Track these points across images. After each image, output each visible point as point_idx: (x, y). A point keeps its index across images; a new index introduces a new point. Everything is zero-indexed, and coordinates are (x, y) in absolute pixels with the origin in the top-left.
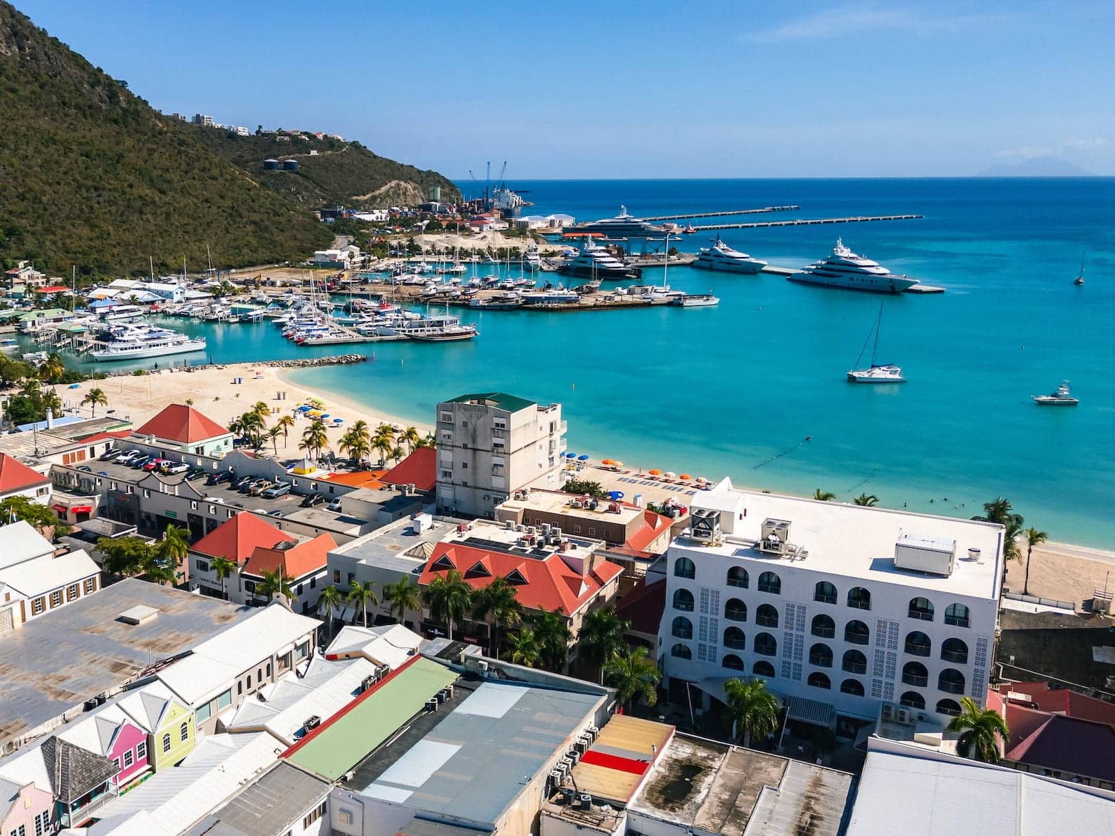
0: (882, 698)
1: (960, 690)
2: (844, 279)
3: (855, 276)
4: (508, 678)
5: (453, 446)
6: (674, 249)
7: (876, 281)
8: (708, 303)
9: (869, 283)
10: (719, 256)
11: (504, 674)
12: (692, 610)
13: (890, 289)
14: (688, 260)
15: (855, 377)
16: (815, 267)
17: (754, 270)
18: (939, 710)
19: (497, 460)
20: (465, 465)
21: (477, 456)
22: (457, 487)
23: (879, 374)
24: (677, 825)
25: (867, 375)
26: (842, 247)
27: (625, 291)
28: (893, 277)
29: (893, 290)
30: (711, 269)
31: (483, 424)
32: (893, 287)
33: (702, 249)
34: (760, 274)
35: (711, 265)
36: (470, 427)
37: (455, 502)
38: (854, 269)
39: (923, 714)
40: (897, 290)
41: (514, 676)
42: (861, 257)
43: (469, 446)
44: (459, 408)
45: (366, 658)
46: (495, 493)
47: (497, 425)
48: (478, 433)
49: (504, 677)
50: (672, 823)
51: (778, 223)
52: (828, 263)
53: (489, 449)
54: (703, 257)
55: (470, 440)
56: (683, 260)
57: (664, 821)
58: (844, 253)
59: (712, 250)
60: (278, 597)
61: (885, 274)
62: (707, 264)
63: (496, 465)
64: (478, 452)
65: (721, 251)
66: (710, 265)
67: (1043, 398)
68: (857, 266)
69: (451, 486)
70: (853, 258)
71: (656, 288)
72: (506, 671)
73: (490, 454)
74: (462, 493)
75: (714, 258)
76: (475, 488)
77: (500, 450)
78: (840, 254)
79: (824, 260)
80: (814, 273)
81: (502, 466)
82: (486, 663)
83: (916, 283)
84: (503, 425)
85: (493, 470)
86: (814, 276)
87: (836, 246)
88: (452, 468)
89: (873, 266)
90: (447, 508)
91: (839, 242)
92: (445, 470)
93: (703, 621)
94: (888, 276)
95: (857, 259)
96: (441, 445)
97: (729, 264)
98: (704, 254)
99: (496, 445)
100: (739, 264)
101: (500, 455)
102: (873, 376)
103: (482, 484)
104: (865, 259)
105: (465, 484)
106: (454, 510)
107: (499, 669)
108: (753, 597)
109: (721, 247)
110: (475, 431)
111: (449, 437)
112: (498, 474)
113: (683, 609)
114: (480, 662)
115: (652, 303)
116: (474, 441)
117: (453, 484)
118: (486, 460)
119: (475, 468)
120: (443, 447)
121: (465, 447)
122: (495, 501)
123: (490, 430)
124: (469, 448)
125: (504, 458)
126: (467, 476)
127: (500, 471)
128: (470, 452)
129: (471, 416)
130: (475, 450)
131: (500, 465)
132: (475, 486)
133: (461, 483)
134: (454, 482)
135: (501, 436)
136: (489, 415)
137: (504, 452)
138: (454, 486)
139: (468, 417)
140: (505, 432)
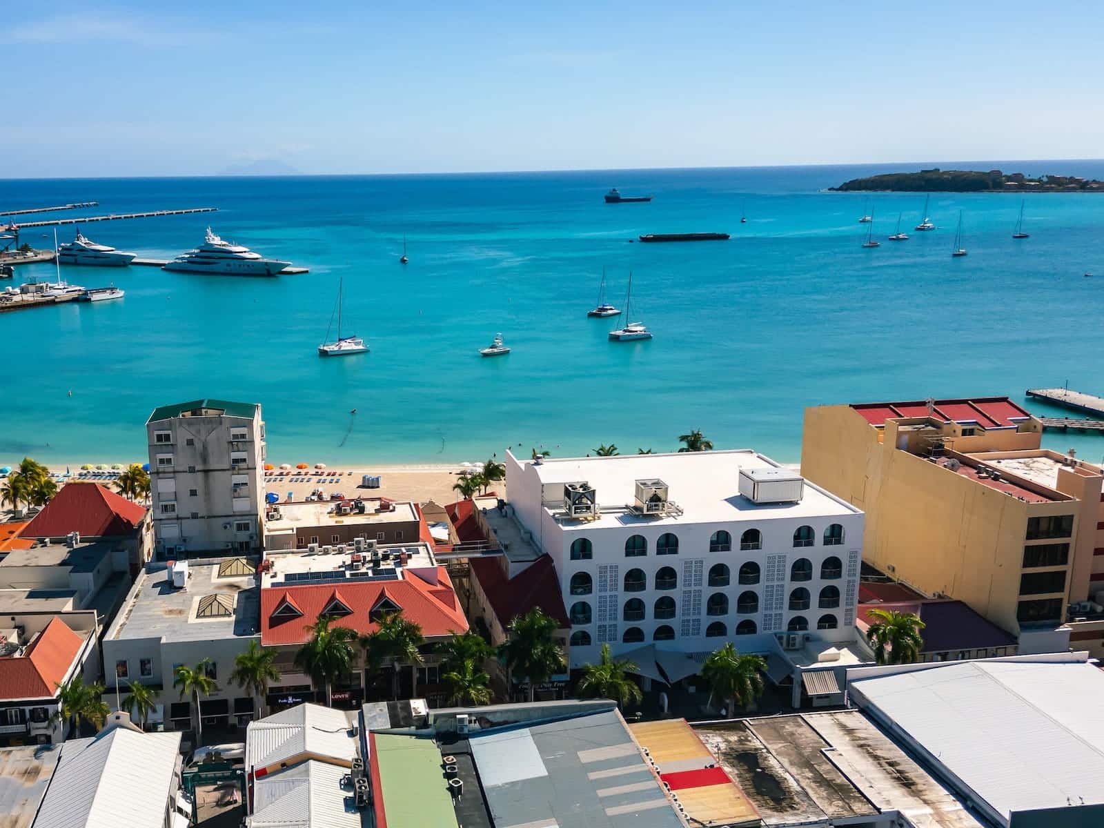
0: (773, 631)
1: (835, 604)
2: (221, 266)
3: (232, 262)
4: (493, 724)
5: (174, 472)
6: (26, 245)
7: (253, 266)
8: (114, 296)
9: (246, 267)
10: (83, 250)
11: (488, 721)
12: (590, 592)
13: (265, 272)
14: (47, 256)
15: (327, 351)
16: (189, 256)
17: (124, 262)
18: (820, 627)
19: (238, 479)
20: (193, 493)
21: (211, 480)
22: (183, 521)
23: (346, 346)
24: (816, 823)
25: (336, 349)
26: (212, 236)
27: (17, 290)
28: (265, 260)
29: (270, 272)
30: (76, 264)
31: (215, 439)
32: (268, 271)
33: (63, 244)
34: (130, 266)
35: (76, 260)
36: (198, 444)
37: (185, 540)
38: (230, 255)
39: (808, 634)
40: (272, 272)
41: (501, 720)
42: (232, 244)
43: (197, 468)
44: (181, 424)
45: (315, 760)
46: (238, 518)
47: (235, 436)
48: (210, 450)
49: (488, 725)
50: (810, 823)
51: (95, 218)
52: (202, 251)
53: (226, 466)
54: (65, 252)
55: (200, 461)
56: (40, 257)
57: (801, 824)
58: (216, 241)
59: (73, 244)
60: (118, 718)
61: (257, 259)
62: (71, 259)
63: (237, 485)
64: (211, 473)
65: (83, 245)
66: (73, 260)
67: (487, 351)
68: (231, 252)
69: (175, 521)
70: (224, 245)
71: (50, 285)
72: (490, 717)
73: (230, 472)
74: (191, 528)
75: (78, 253)
76: (209, 517)
77: (242, 465)
78: (212, 242)
79: (198, 248)
80: (189, 262)
81: (246, 484)
82: (466, 716)
83: (288, 265)
84: (243, 436)
85: (235, 491)
86: (189, 264)
87: (207, 234)
88: (176, 500)
89: (245, 252)
90: (171, 550)
91: (209, 231)
92: (164, 503)
93: (602, 601)
94: (261, 260)
95: (228, 246)
96: (158, 473)
97: (96, 257)
98: (64, 249)
99: (236, 461)
100: (108, 256)
101: (241, 472)
102: (342, 349)
103: (219, 509)
104: (235, 246)
105: (195, 516)
106: (183, 549)
107: (481, 718)
108: (651, 563)
109: (83, 241)
110: (205, 448)
111: (169, 461)
112: (241, 495)
113: (581, 594)
114: (458, 716)
115: (57, 300)
116: (205, 460)
117: (178, 518)
118: (223, 482)
119: (208, 493)
120: (161, 475)
121: (192, 470)
122: (239, 527)
123: (227, 444)
124: (198, 471)
125: (247, 474)
126: (197, 505)
127: (243, 491)
128: (200, 476)
129: (199, 432)
130: (206, 472)
131: (242, 484)
132: (210, 515)
133: (190, 515)
134: (180, 516)
135: (241, 449)
136: (224, 427)
137: (246, 467)
138: (180, 521)
139: (194, 433)
140: (247, 443)
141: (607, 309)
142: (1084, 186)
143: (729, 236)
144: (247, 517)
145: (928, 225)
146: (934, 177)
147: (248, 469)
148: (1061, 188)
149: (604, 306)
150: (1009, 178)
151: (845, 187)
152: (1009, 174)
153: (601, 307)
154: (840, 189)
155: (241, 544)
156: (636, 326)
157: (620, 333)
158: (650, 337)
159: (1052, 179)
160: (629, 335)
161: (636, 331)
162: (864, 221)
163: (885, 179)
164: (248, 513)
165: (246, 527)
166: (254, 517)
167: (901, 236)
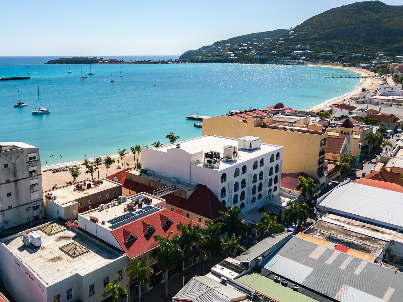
0: (265, 196)
19: (33, 182)
20: (9, 195)
21: (19, 185)
22: (5, 212)
36: (11, 166)
37: (7, 223)
43: (11, 180)
44: (1, 156)
46: (34, 203)
47: (30, 158)
48: (17, 168)
53: (27, 176)
55: (12, 175)
63: (32, 185)
64: (18, 181)
73: (29, 179)
74: (9, 215)
76: (19, 206)
77: (35, 174)
81: (37, 184)
84: (34, 158)
85: (31, 189)
99: (31, 172)
101: (34, 178)
103: (23, 202)
105: (10, 208)
106: (6, 228)
110: (15, 167)
112: (35, 190)
116: (15, 174)
118: (24, 185)
119: (17, 193)
121: (8, 182)
122: (34, 208)
123: (26, 163)
124: (12, 182)
125: (37, 178)
126: (12, 201)
127: (36, 188)
128: (13, 184)
129: (11, 159)
130: (16, 181)
131: (35, 184)
132: (19, 205)
133: (8, 208)
134: (2, 210)
135: (33, 165)
136: (24, 154)
137: (37, 174)
138: (3, 212)
139: (8, 160)
140: (37, 161)
141: (22, 104)
142: (120, 62)
143: (30, 78)
144: (38, 202)
145: (92, 73)
146: (78, 59)
147: (38, 175)
148: (114, 63)
149: (20, 102)
150: (99, 60)
151: (49, 62)
152: (99, 58)
153: (19, 103)
154: (48, 63)
155: (35, 217)
156: (43, 108)
157: (37, 111)
158: (49, 113)
159: (111, 60)
160: (41, 112)
161: (44, 110)
162: (69, 73)
163: (62, 60)
164: (39, 199)
165: (38, 207)
166: (41, 201)
167: (85, 77)
